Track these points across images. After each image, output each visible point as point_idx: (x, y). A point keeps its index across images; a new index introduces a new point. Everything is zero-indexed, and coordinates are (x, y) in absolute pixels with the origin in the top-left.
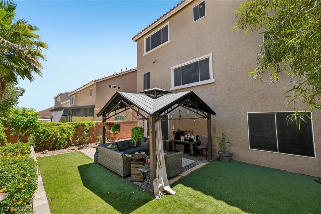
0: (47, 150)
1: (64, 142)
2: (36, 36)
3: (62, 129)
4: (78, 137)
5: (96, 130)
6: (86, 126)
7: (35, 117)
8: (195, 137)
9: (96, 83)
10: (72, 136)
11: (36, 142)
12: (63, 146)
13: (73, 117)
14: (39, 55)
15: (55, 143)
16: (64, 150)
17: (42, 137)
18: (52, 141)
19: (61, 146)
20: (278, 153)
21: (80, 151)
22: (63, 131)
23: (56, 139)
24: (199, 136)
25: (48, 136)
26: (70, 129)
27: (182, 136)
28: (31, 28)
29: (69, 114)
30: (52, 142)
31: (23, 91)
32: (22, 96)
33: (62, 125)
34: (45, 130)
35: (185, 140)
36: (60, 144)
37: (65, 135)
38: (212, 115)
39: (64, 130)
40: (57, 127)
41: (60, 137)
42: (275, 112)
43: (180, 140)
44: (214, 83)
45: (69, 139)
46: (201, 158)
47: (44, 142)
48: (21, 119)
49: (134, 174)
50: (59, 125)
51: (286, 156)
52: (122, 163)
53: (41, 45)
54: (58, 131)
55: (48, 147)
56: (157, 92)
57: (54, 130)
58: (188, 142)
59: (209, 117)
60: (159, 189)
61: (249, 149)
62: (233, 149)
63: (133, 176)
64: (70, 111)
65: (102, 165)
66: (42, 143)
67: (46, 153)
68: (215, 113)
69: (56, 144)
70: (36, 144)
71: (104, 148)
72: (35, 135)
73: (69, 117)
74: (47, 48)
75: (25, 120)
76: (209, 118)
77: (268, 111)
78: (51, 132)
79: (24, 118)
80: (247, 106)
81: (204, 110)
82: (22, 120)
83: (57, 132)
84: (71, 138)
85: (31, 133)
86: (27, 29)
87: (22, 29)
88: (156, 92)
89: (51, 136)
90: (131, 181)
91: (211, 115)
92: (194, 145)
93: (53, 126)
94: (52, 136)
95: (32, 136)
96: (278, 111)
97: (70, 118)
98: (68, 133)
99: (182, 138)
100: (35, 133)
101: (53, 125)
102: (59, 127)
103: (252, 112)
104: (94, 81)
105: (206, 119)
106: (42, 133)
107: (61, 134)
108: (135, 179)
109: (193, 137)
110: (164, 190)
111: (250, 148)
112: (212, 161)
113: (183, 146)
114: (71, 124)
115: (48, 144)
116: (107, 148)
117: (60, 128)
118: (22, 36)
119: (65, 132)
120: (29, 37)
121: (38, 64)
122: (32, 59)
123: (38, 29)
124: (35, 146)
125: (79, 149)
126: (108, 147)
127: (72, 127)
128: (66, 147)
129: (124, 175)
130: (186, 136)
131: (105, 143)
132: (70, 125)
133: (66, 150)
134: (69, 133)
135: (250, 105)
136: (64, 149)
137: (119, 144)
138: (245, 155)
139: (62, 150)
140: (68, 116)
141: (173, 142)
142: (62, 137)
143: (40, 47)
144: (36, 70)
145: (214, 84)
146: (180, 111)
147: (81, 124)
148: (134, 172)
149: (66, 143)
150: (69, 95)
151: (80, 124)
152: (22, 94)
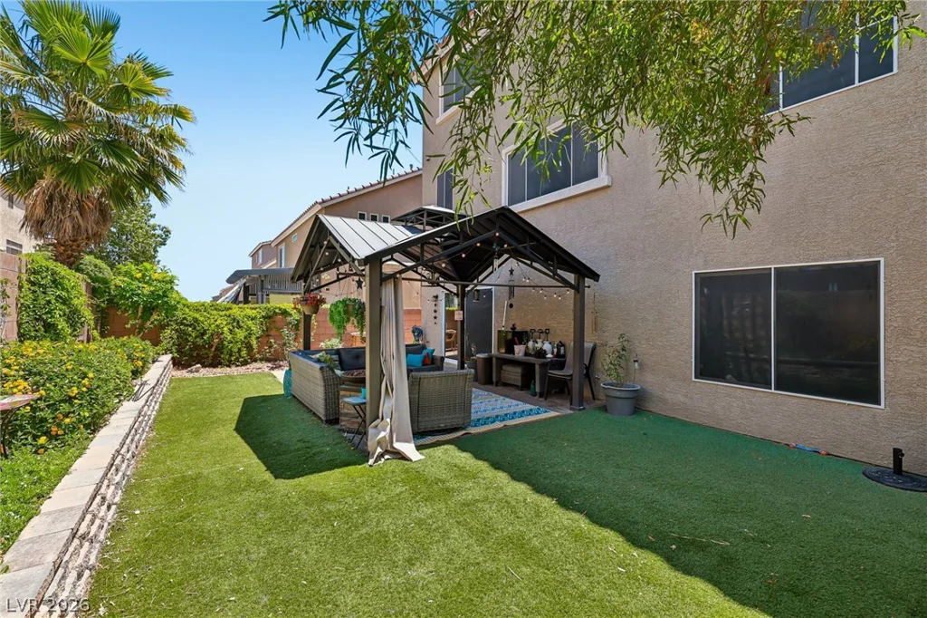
0: (199, 365)
1: (240, 350)
2: (161, 89)
3: (234, 319)
4: (272, 341)
5: (318, 327)
6: (291, 315)
7: (169, 286)
8: (553, 348)
9: (325, 207)
10: (257, 338)
11: (179, 345)
12: (237, 359)
13: (271, 296)
14: (173, 138)
15: (219, 350)
16: (239, 368)
17: (190, 335)
18: (212, 346)
19: (233, 359)
20: (773, 391)
21: (272, 372)
22: (235, 324)
23: (221, 342)
24: (563, 345)
25: (203, 334)
26: (252, 319)
27: (520, 344)
28: (155, 74)
29: (262, 288)
30: (213, 349)
31: (167, 232)
32: (164, 245)
33: (236, 310)
34: (196, 320)
35: (526, 354)
36: (231, 355)
37: (241, 334)
38: (588, 281)
39: (238, 322)
40: (223, 313)
41: (230, 337)
42: (773, 267)
43: (514, 354)
44: (607, 187)
45: (249, 342)
46: (558, 401)
47: (196, 347)
48: (139, 287)
49: (346, 415)
50: (230, 308)
51: (795, 401)
52: (323, 388)
53: (178, 113)
54: (225, 323)
55: (204, 358)
56: (428, 216)
57: (216, 321)
58: (532, 360)
59: (578, 286)
60: (379, 443)
61: (693, 379)
62: (649, 381)
63: (343, 418)
64: (262, 281)
65: (298, 400)
66: (191, 349)
67: (197, 371)
68: (598, 276)
69: (222, 353)
70: (179, 351)
71: (301, 358)
72: (177, 331)
73: (262, 295)
74: (194, 121)
75: (146, 292)
76: (578, 288)
77: (752, 264)
78: (210, 326)
79: (145, 286)
80: (695, 251)
81: (558, 263)
82: (140, 292)
83: (222, 326)
84: (254, 343)
85: (168, 325)
86: (141, 76)
87: (130, 77)
88: (425, 215)
89: (209, 332)
90: (340, 430)
91: (586, 279)
92: (543, 366)
93: (215, 312)
94: (212, 335)
95: (169, 332)
96: (782, 263)
97: (265, 297)
98: (247, 330)
99: (519, 350)
100: (175, 326)
101: (216, 309)
102: (228, 313)
103: (706, 269)
104: (320, 203)
105: (570, 293)
106: (190, 326)
107: (231, 331)
108: (348, 426)
109: (547, 347)
110: (395, 448)
111: (696, 378)
112: (580, 410)
113: (519, 370)
114: (255, 309)
115: (204, 351)
116: (311, 359)
117: (229, 316)
118: (133, 93)
119: (240, 327)
120: (148, 94)
121: (173, 160)
122: (156, 148)
123: (168, 74)
124: (176, 355)
125: (272, 369)
126: (313, 357)
127: (259, 316)
128: (245, 363)
129: (326, 415)
130: (530, 344)
131: (309, 349)
132: (254, 311)
133: (242, 369)
134: (249, 328)
135: (703, 249)
136: (238, 366)
137: (343, 353)
138: (682, 399)
139: (234, 368)
140: (260, 293)
141: (494, 359)
142: (233, 338)
143: (179, 119)
144: (170, 175)
145: (609, 191)
146: (512, 271)
147: (280, 309)
148: (346, 411)
149: (244, 353)
150: (273, 245)
151: (277, 311)
152: (165, 240)
